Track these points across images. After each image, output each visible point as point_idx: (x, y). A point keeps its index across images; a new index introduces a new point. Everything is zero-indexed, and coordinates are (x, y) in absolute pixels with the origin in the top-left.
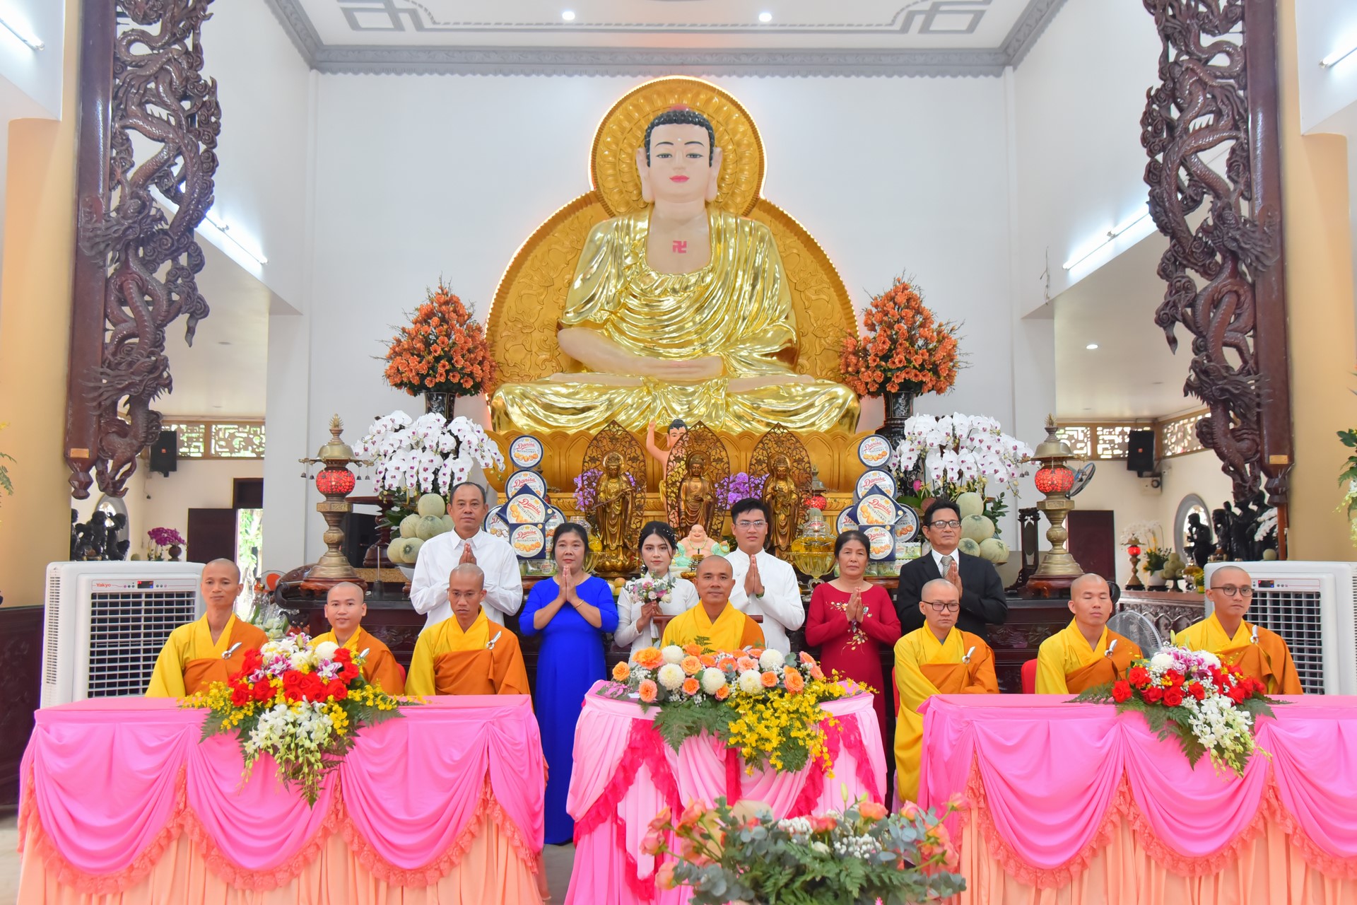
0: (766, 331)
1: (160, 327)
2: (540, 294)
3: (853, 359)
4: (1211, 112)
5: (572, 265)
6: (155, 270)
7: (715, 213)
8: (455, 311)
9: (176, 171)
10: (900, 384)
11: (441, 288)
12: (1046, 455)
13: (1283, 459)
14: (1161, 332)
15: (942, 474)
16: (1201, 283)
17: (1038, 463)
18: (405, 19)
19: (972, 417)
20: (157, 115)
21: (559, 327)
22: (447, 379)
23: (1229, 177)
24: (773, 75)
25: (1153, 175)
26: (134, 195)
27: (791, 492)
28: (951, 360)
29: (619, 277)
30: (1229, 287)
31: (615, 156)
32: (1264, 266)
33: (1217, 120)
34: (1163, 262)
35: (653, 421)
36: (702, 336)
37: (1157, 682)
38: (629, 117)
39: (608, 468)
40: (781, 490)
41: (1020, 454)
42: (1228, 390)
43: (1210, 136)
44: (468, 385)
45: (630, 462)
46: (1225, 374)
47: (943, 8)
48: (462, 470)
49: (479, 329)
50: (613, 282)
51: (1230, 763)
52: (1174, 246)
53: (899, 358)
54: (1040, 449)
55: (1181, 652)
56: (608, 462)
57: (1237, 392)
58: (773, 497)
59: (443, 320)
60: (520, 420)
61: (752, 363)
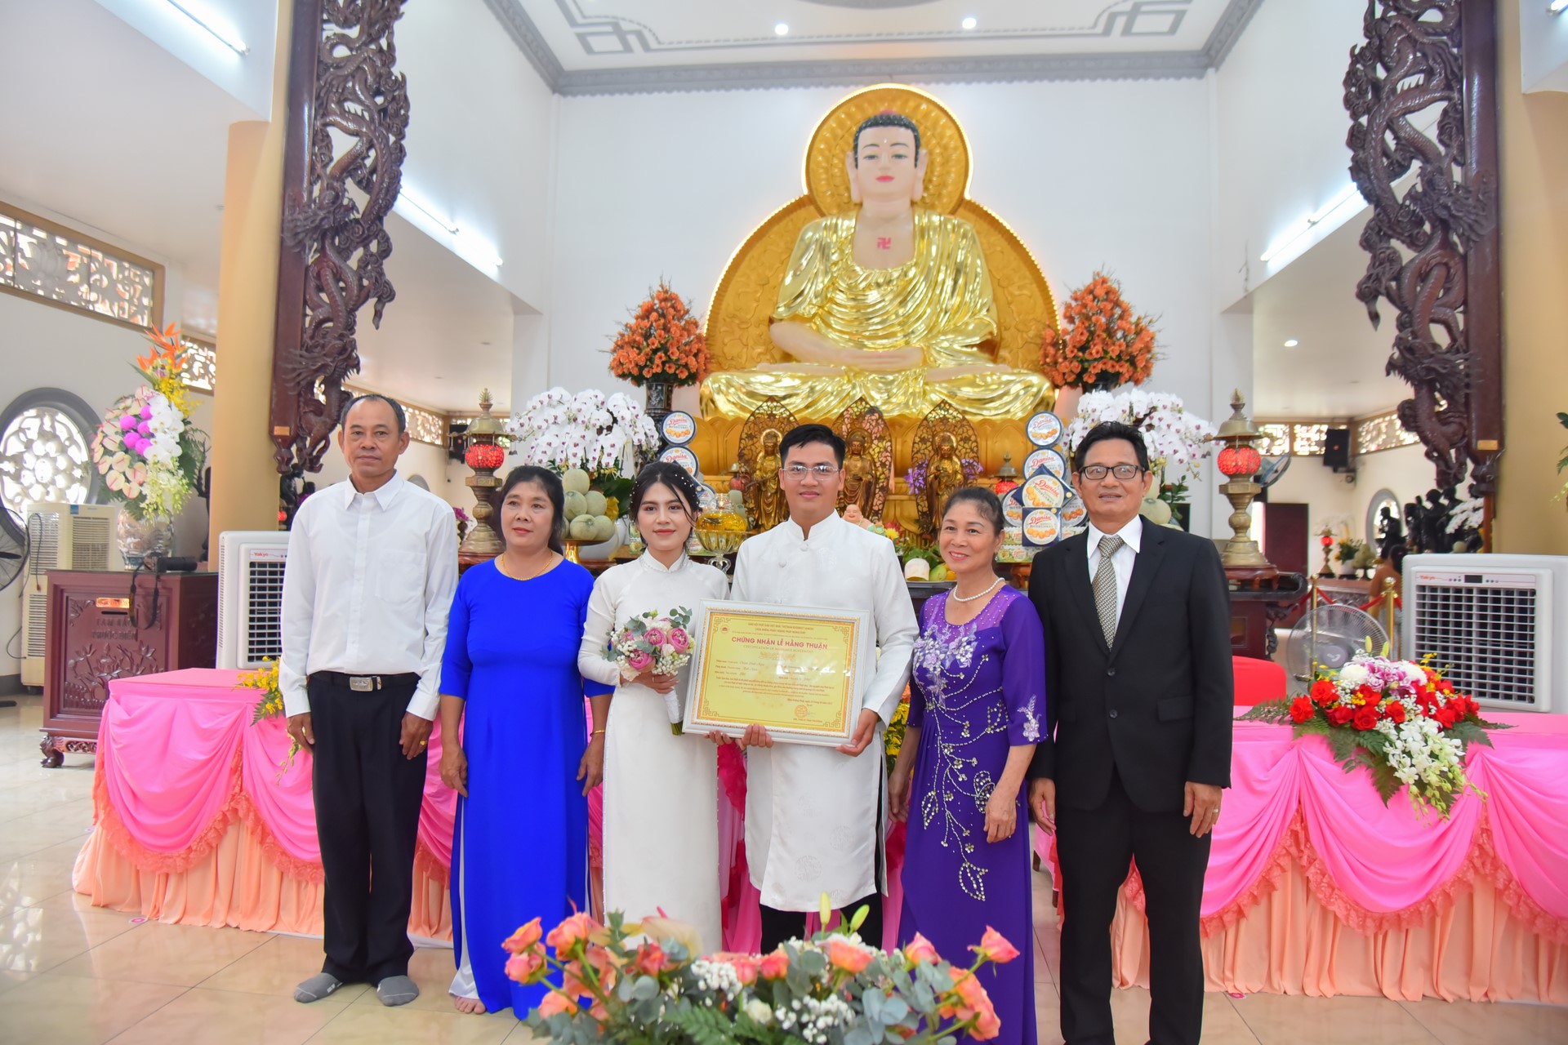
0: (967, 324)
1: (352, 312)
2: (756, 292)
3: (1051, 350)
4: (1421, 72)
5: (784, 264)
6: (348, 258)
7: (919, 210)
8: (673, 307)
9: (368, 162)
10: (1097, 374)
11: (662, 286)
12: (1231, 433)
13: (1492, 445)
14: (1362, 308)
16: (1407, 254)
17: (1222, 443)
18: (633, 40)
19: (1152, 394)
20: (353, 111)
21: (771, 321)
22: (664, 371)
23: (1441, 141)
24: (979, 81)
25: (1356, 139)
26: (330, 187)
27: (956, 472)
28: (1149, 351)
29: (826, 273)
30: (1438, 259)
31: (827, 162)
32: (1478, 235)
33: (1428, 79)
34: (1365, 232)
36: (905, 328)
37: (1346, 699)
38: (841, 124)
39: (765, 445)
40: (945, 470)
41: (1203, 432)
42: (1434, 370)
43: (1418, 98)
44: (683, 376)
46: (1432, 352)
47: (1144, 8)
48: (613, 446)
49: (696, 324)
50: (820, 279)
51: (1433, 802)
52: (1378, 215)
53: (1095, 350)
54: (1224, 427)
55: (1378, 663)
56: (765, 439)
57: (1444, 371)
58: (936, 477)
59: (663, 315)
60: (724, 406)
61: (952, 353)
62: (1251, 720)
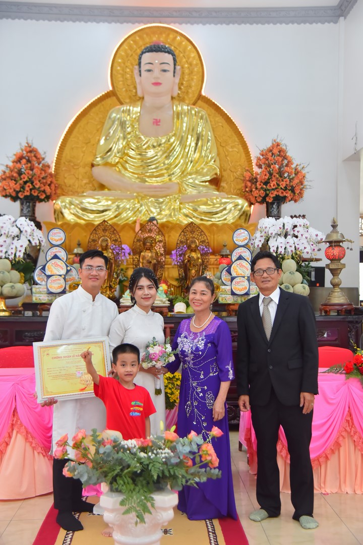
0: (203, 169)
2: (83, 147)
3: (249, 184)
5: (99, 131)
7: (176, 102)
8: (35, 156)
10: (273, 198)
11: (27, 143)
12: (331, 240)
15: (276, 249)
17: (327, 244)
21: (93, 165)
22: (31, 194)
24: (210, 23)
27: (198, 258)
28: (302, 184)
29: (124, 138)
31: (123, 70)
35: (141, 217)
36: (169, 171)
38: (130, 47)
39: (101, 245)
40: (193, 257)
41: (319, 238)
44: (43, 197)
45: (113, 242)
48: (22, 246)
49: (49, 167)
50: (121, 141)
53: (273, 184)
54: (328, 236)
56: (101, 242)
58: (188, 261)
59: (29, 161)
60: (69, 216)
61: (194, 186)
62: (328, 373)
